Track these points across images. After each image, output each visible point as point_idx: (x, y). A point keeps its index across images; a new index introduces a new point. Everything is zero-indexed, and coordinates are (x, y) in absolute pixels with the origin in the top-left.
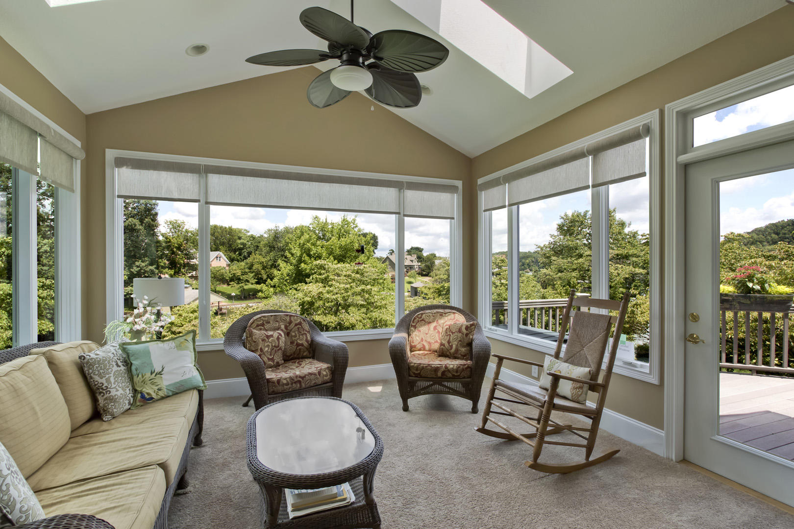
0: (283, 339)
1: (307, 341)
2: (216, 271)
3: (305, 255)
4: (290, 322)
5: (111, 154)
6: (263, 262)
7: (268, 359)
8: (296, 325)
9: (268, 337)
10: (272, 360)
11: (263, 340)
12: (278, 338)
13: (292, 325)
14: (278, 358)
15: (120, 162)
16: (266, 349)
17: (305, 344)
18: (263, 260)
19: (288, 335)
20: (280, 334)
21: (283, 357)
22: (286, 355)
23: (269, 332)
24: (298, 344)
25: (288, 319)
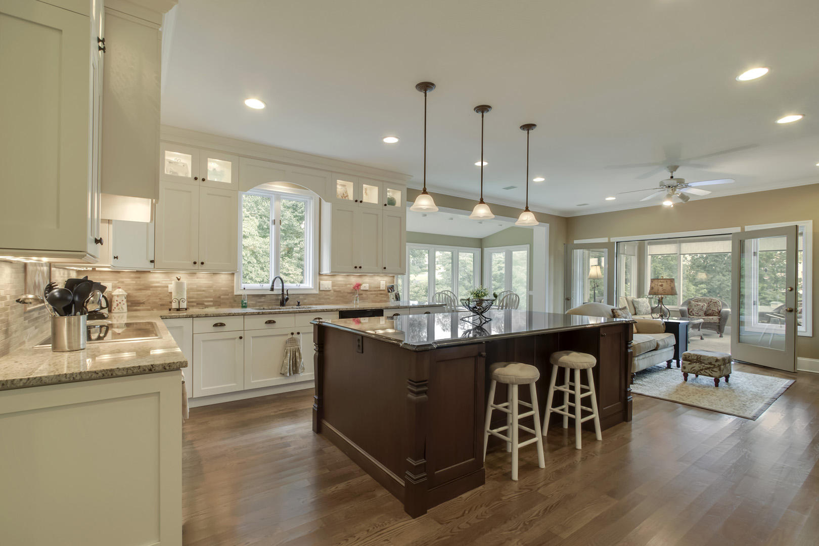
1: (718, 310)
4: (711, 302)
7: (696, 313)
8: (714, 303)
9: (697, 305)
10: (698, 314)
11: (695, 306)
12: (702, 306)
15: (650, 244)
16: (695, 309)
17: (717, 311)
19: (709, 306)
20: (704, 305)
21: (705, 314)
22: (706, 314)
23: (699, 304)
24: (713, 311)
25: (710, 300)
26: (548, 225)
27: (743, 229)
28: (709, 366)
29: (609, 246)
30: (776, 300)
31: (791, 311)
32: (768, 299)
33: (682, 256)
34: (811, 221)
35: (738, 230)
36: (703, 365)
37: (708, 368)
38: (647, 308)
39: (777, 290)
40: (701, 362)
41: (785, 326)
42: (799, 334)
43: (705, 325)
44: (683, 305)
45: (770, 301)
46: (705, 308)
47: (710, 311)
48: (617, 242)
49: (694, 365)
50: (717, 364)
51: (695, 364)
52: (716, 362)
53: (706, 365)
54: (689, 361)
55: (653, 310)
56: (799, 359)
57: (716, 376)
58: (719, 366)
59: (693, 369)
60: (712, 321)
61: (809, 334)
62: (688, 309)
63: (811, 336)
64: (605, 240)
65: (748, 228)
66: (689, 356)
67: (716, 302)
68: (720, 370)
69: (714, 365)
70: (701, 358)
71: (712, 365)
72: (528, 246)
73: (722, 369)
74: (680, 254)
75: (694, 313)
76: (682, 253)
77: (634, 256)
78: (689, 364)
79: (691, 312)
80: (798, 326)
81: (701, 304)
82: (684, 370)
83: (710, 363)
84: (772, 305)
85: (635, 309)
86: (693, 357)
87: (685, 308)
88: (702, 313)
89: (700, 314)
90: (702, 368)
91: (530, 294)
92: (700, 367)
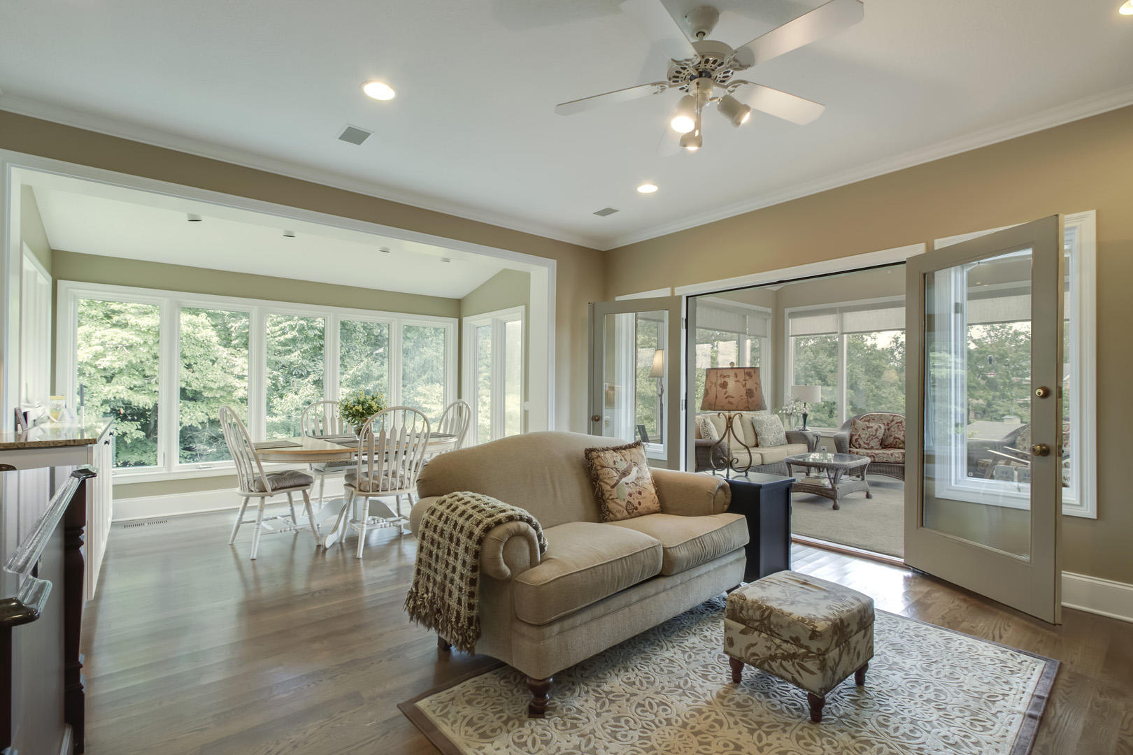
0: (882, 431)
4: (893, 420)
5: (787, 311)
7: (864, 443)
8: (897, 423)
9: (868, 427)
10: (868, 444)
11: (863, 429)
12: (877, 430)
13: (894, 423)
15: (793, 315)
16: (864, 436)
17: (901, 439)
19: (889, 429)
20: (880, 427)
21: (881, 444)
22: (884, 445)
23: (871, 425)
24: (895, 438)
25: (891, 418)
26: (554, 262)
27: (930, 247)
28: (792, 648)
29: (669, 304)
30: (1009, 414)
31: (1045, 452)
32: (1001, 413)
33: (845, 336)
34: (1093, 213)
35: (920, 249)
36: (778, 641)
37: (793, 656)
38: (779, 433)
39: (1012, 400)
40: (771, 630)
41: (1028, 486)
42: (1066, 510)
43: (877, 467)
44: (844, 427)
45: (1004, 415)
46: (880, 434)
47: (891, 440)
48: (687, 297)
49: (754, 637)
50: (814, 646)
51: (756, 633)
52: (811, 638)
53: (785, 646)
54: (742, 621)
55: (791, 438)
56: (1066, 575)
57: (813, 689)
58: (822, 654)
59: (752, 650)
60: (892, 460)
61: (1089, 511)
62: (852, 436)
63: (1095, 517)
64: (664, 293)
65: (940, 244)
66: (742, 608)
67: (901, 422)
68: (823, 667)
69: (806, 647)
70: (772, 618)
71: (801, 646)
72: (523, 308)
73: (830, 663)
74: (843, 333)
75: (861, 443)
76: (845, 331)
77: (766, 337)
78: (742, 632)
79: (856, 440)
80: (1064, 488)
81: (874, 425)
82: (733, 650)
83: (796, 641)
84: (1005, 420)
85: (756, 435)
86: (751, 612)
87: (845, 434)
88: (875, 443)
89: (872, 444)
90: (773, 652)
91: (526, 409)
92: (769, 648)
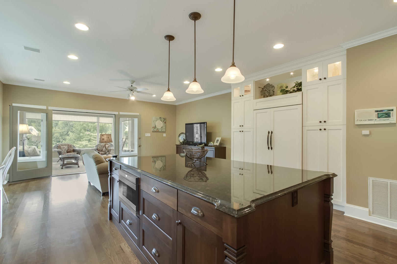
0: (67, 148)
1: (72, 149)
2: (30, 137)
3: (83, 130)
6: (60, 133)
10: (64, 152)
11: (63, 148)
12: (66, 148)
14: (66, 152)
16: (63, 150)
17: (72, 150)
18: (60, 131)
24: (70, 150)
25: (68, 145)
47: (69, 150)
64: (43, 107)
65: (121, 113)
67: (71, 146)
81: (65, 147)
